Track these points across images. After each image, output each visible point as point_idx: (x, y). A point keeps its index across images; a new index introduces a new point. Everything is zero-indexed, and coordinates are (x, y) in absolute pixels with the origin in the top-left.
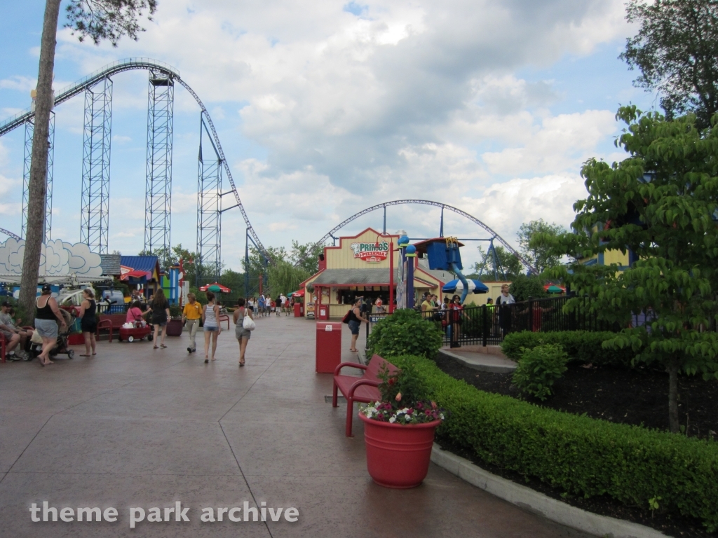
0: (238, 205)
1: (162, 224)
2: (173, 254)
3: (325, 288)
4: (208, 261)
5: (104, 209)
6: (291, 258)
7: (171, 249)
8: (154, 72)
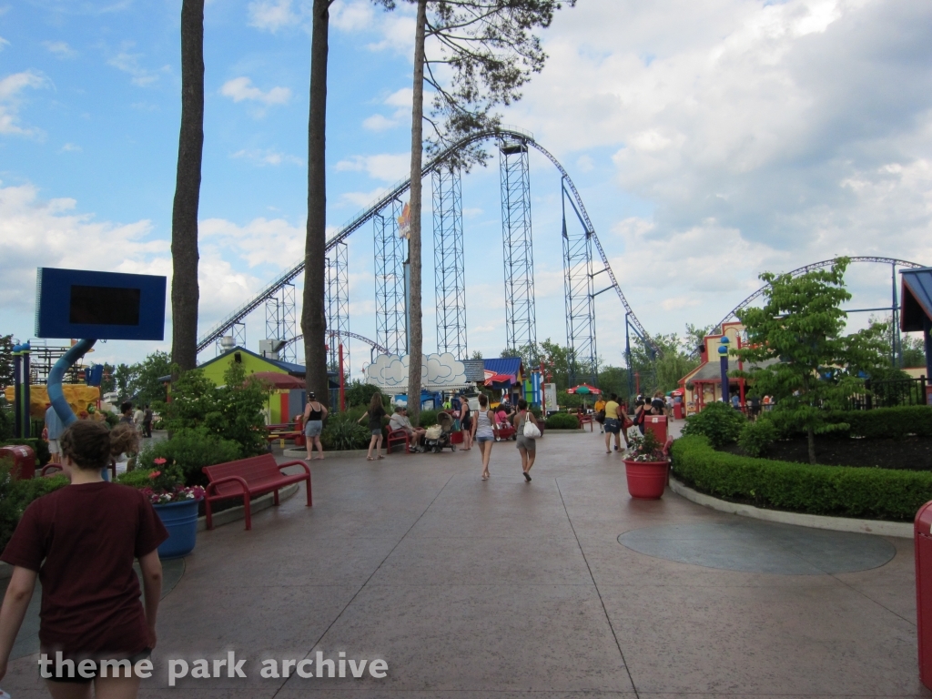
0: (613, 286)
1: (526, 316)
2: (541, 351)
3: (709, 384)
4: (582, 357)
5: (461, 304)
6: (685, 347)
7: (538, 345)
8: (505, 139)
